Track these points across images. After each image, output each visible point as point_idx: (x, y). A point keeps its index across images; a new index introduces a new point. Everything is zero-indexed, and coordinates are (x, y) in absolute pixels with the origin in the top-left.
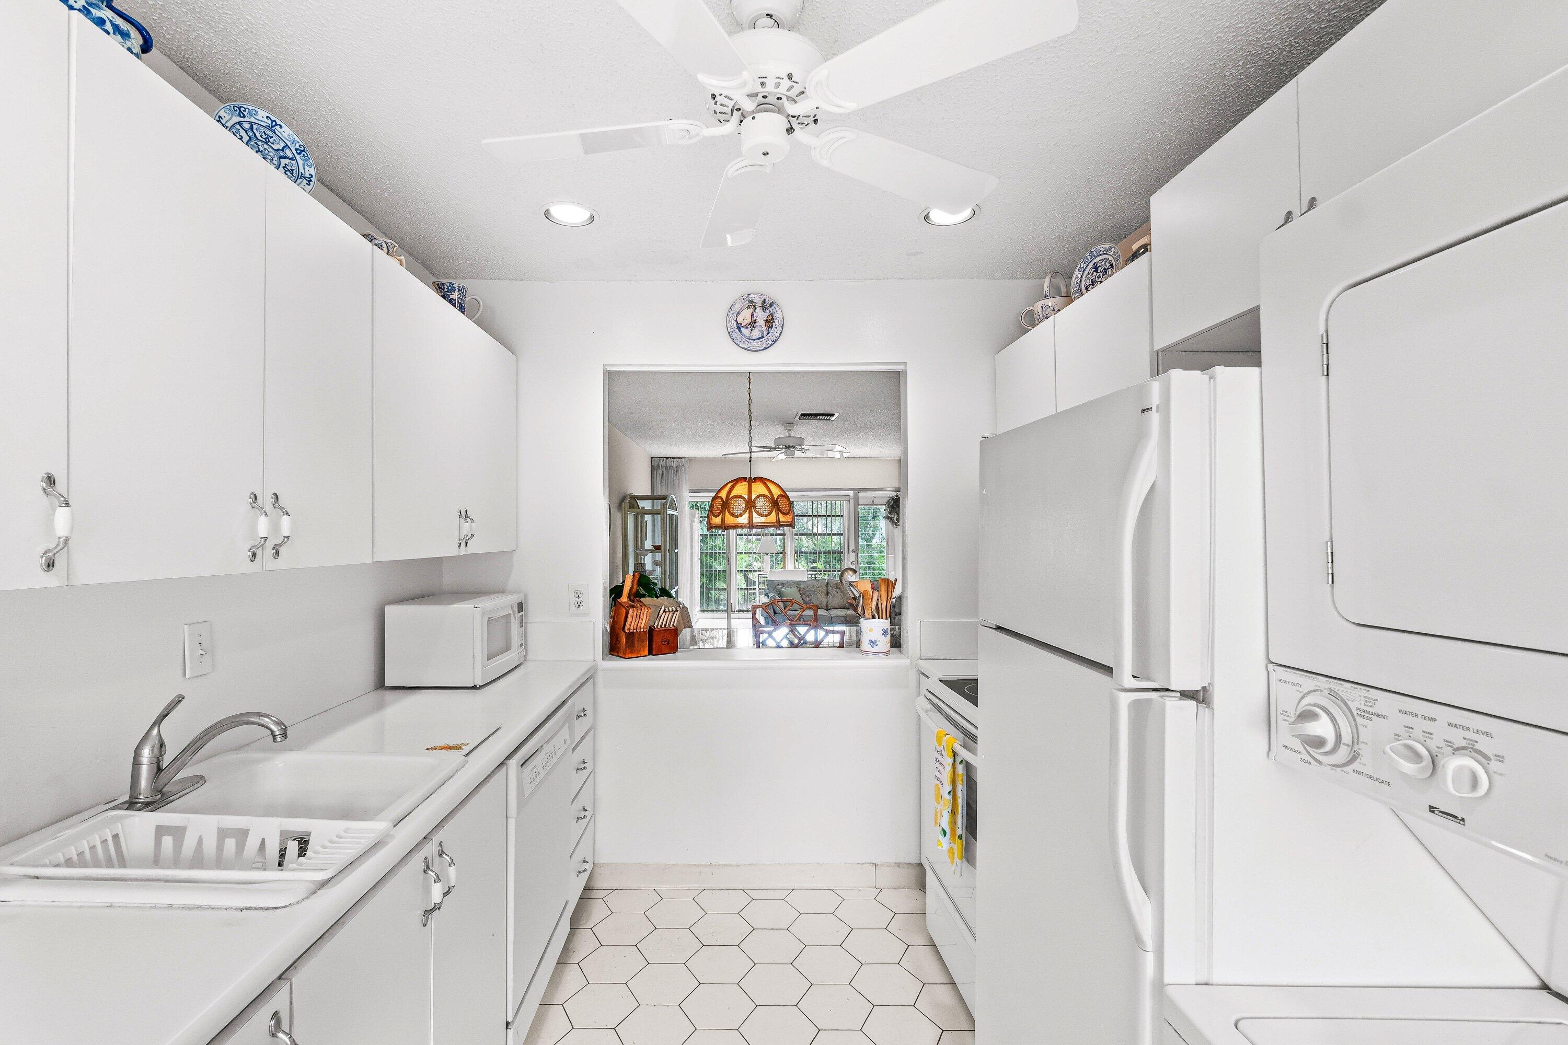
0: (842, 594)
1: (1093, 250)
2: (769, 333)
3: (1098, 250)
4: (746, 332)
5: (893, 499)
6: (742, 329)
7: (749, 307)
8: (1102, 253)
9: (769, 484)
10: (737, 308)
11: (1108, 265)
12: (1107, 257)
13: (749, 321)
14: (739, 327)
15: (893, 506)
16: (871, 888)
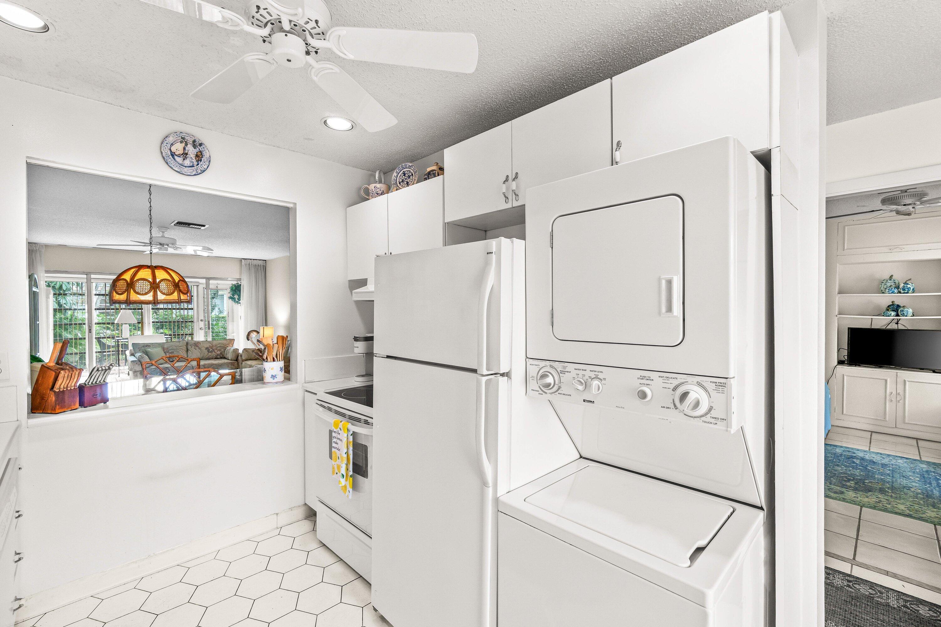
0: (199, 350)
1: (403, 165)
2: (198, 164)
3: (406, 165)
4: (179, 160)
5: (235, 286)
6: (176, 157)
7: (181, 142)
8: (407, 167)
9: (170, 272)
10: (171, 139)
11: (411, 174)
12: (410, 170)
13: (181, 152)
14: (173, 154)
15: (235, 291)
16: (275, 529)
